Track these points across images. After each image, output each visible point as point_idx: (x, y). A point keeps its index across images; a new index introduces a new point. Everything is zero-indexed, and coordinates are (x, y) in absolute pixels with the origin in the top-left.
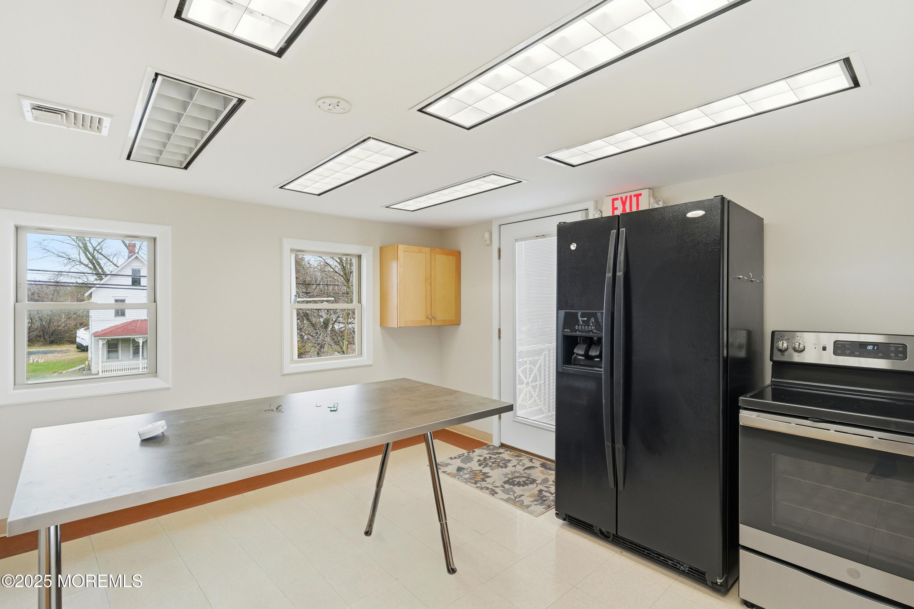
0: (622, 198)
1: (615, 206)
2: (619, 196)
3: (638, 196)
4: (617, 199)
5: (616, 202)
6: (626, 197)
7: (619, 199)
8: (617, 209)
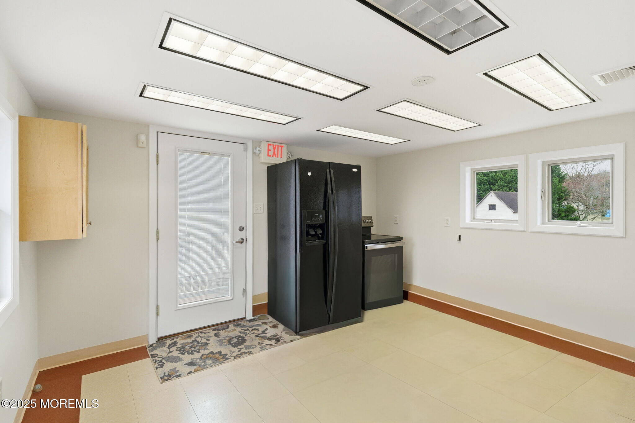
0: (273, 145)
1: (269, 149)
2: (272, 143)
3: (282, 147)
4: (270, 145)
5: (270, 146)
6: (276, 145)
7: (272, 145)
8: (270, 150)
